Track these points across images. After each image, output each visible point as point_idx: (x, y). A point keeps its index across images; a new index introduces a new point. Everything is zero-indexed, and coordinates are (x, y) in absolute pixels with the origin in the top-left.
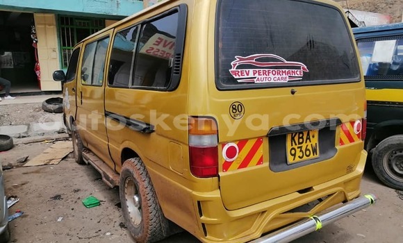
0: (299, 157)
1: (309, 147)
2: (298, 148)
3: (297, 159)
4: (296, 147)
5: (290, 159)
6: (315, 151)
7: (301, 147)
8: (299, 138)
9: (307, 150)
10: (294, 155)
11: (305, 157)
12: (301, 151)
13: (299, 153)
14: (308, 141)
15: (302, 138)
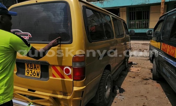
0: (30, 74)
1: (36, 72)
2: (30, 70)
3: (29, 75)
4: (29, 70)
5: (26, 74)
6: (38, 75)
7: (32, 71)
8: (31, 66)
9: (34, 73)
10: (28, 73)
11: (33, 76)
12: (31, 72)
13: (30, 73)
14: (35, 69)
15: (32, 66)
